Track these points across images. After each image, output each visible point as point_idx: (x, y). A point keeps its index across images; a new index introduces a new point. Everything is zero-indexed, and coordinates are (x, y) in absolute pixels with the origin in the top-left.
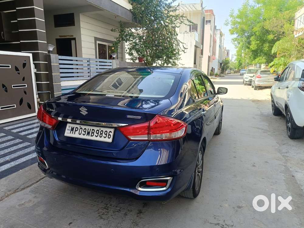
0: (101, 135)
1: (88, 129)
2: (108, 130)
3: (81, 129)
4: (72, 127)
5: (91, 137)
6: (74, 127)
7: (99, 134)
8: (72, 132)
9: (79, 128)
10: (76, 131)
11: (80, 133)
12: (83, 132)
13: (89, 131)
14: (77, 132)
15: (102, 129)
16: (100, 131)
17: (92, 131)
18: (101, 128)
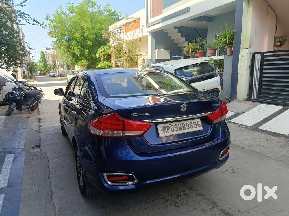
0: (192, 127)
1: (179, 125)
2: (196, 121)
3: (172, 127)
4: (163, 127)
5: (184, 131)
6: (165, 127)
7: (190, 126)
8: (165, 132)
9: (170, 126)
10: (168, 129)
11: (173, 130)
12: (175, 129)
13: (180, 125)
14: (170, 130)
15: (190, 121)
16: (189, 123)
17: (183, 126)
18: (188, 121)
